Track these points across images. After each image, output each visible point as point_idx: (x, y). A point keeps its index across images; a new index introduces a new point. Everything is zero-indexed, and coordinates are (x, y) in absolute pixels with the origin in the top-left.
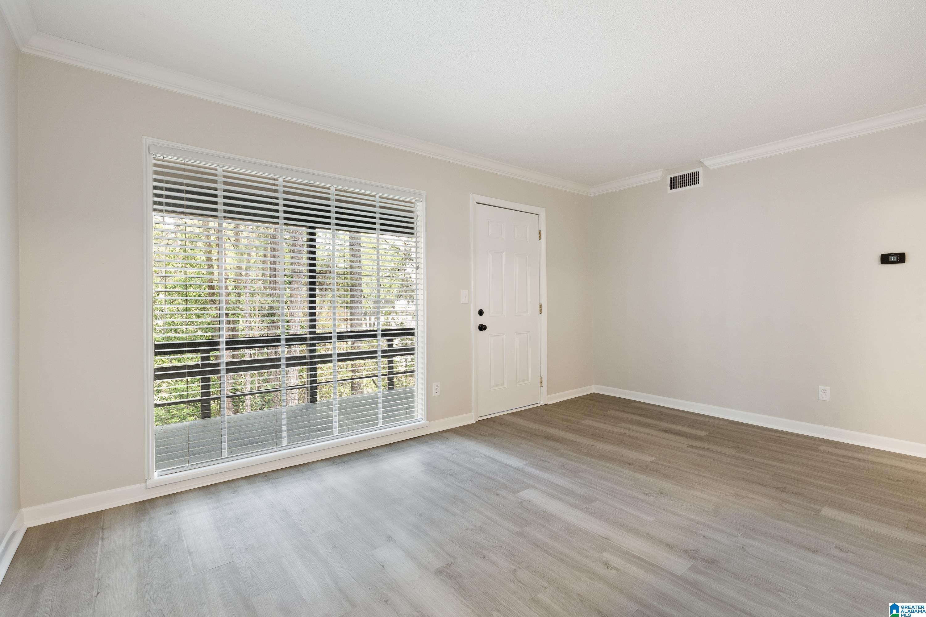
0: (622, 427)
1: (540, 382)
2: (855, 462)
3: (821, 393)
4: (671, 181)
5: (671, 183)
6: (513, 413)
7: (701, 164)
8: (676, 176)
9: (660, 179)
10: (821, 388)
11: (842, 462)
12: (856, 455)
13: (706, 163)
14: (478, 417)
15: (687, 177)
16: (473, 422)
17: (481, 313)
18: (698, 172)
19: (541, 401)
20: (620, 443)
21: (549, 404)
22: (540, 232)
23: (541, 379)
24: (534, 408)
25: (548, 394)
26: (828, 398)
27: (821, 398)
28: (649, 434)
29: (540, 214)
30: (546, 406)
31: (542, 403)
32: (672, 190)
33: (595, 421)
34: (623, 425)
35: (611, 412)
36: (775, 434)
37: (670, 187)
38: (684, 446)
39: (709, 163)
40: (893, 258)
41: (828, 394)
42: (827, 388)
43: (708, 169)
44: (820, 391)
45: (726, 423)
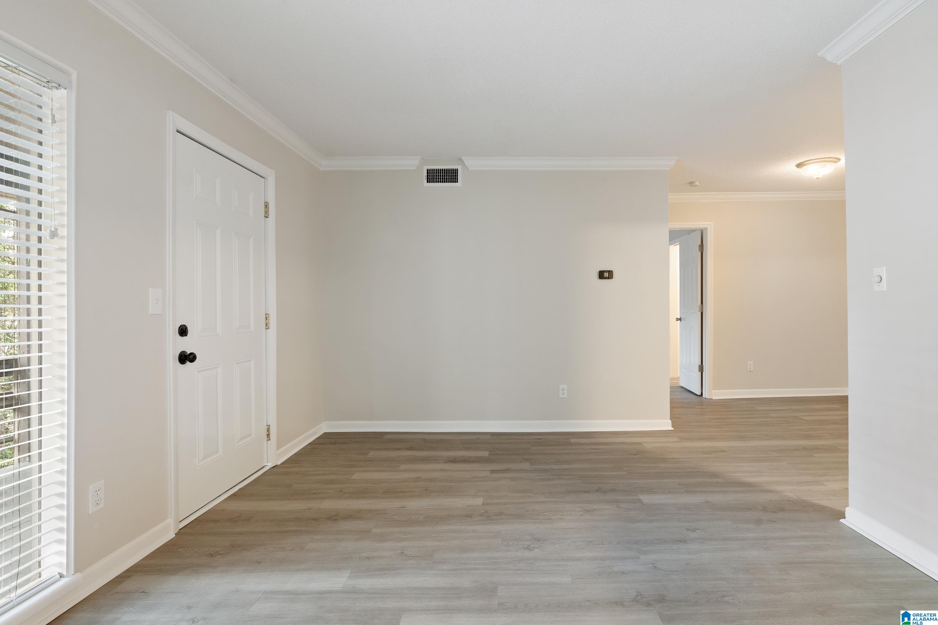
0: (406, 471)
1: (266, 433)
2: (602, 447)
3: (561, 392)
4: (428, 173)
5: (428, 176)
6: (234, 495)
7: (461, 161)
8: (433, 168)
9: (415, 168)
10: (561, 387)
11: (596, 449)
12: (594, 440)
13: (466, 163)
14: (180, 522)
15: (445, 173)
16: (171, 535)
17: (183, 331)
18: (457, 170)
19: (267, 463)
20: (427, 492)
21: (279, 464)
22: (266, 206)
23: (268, 430)
24: (261, 475)
25: (278, 448)
26: (565, 396)
27: (561, 396)
28: (443, 470)
29: (268, 177)
30: (275, 467)
31: (270, 465)
32: (429, 183)
33: (367, 471)
34: (403, 467)
35: (372, 454)
36: (533, 437)
37: (426, 179)
38: (488, 473)
39: (468, 162)
40: (606, 275)
41: (565, 391)
42: (565, 386)
43: (468, 169)
44: (560, 390)
45: (489, 437)
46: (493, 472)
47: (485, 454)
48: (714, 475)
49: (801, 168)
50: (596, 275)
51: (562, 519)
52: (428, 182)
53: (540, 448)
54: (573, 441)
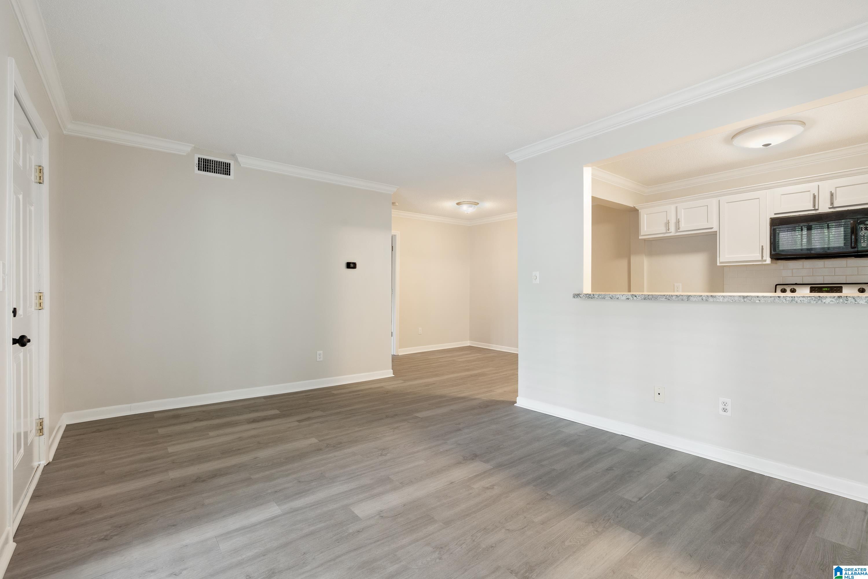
1: (38, 428)
4: (199, 162)
7: (233, 156)
8: (203, 158)
9: (185, 154)
10: (318, 352)
15: (217, 164)
17: (14, 312)
18: (230, 164)
19: (40, 461)
21: (51, 460)
22: (41, 170)
23: (41, 422)
24: (42, 475)
26: (321, 359)
27: (318, 360)
29: (42, 139)
31: (43, 463)
32: (200, 172)
36: (299, 395)
37: (198, 167)
38: (297, 423)
39: (241, 159)
40: (352, 265)
41: (322, 356)
42: (321, 352)
43: (240, 165)
44: (318, 355)
45: (263, 400)
46: (299, 421)
47: (276, 412)
48: (441, 397)
49: (459, 205)
50: (344, 265)
51: (384, 436)
52: (199, 169)
53: (315, 401)
54: (335, 392)
